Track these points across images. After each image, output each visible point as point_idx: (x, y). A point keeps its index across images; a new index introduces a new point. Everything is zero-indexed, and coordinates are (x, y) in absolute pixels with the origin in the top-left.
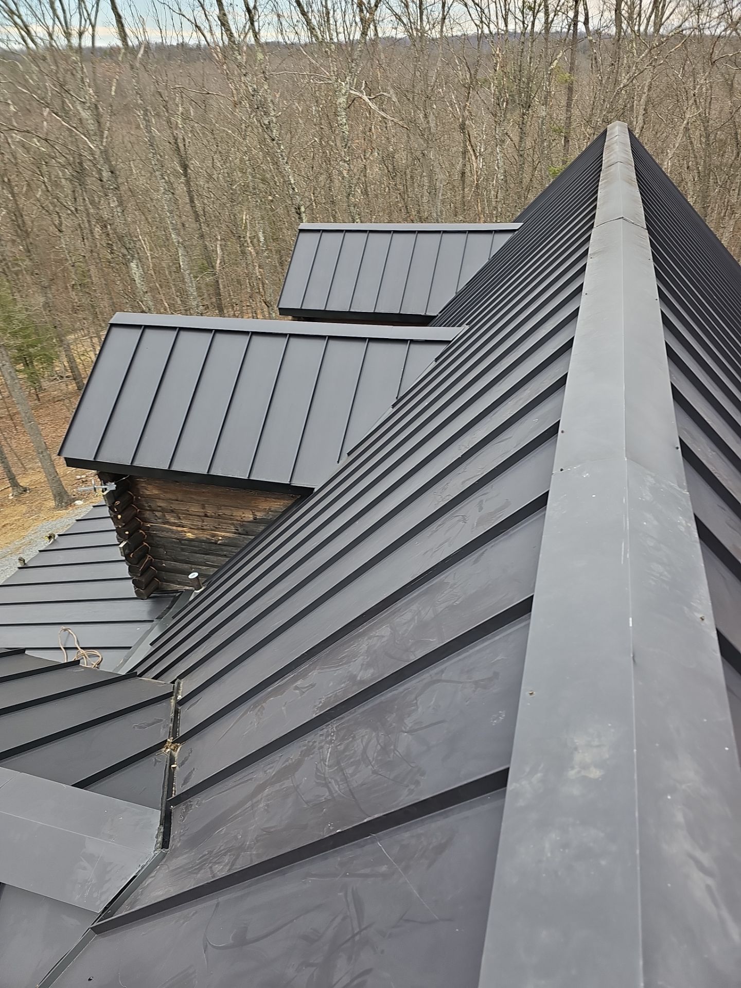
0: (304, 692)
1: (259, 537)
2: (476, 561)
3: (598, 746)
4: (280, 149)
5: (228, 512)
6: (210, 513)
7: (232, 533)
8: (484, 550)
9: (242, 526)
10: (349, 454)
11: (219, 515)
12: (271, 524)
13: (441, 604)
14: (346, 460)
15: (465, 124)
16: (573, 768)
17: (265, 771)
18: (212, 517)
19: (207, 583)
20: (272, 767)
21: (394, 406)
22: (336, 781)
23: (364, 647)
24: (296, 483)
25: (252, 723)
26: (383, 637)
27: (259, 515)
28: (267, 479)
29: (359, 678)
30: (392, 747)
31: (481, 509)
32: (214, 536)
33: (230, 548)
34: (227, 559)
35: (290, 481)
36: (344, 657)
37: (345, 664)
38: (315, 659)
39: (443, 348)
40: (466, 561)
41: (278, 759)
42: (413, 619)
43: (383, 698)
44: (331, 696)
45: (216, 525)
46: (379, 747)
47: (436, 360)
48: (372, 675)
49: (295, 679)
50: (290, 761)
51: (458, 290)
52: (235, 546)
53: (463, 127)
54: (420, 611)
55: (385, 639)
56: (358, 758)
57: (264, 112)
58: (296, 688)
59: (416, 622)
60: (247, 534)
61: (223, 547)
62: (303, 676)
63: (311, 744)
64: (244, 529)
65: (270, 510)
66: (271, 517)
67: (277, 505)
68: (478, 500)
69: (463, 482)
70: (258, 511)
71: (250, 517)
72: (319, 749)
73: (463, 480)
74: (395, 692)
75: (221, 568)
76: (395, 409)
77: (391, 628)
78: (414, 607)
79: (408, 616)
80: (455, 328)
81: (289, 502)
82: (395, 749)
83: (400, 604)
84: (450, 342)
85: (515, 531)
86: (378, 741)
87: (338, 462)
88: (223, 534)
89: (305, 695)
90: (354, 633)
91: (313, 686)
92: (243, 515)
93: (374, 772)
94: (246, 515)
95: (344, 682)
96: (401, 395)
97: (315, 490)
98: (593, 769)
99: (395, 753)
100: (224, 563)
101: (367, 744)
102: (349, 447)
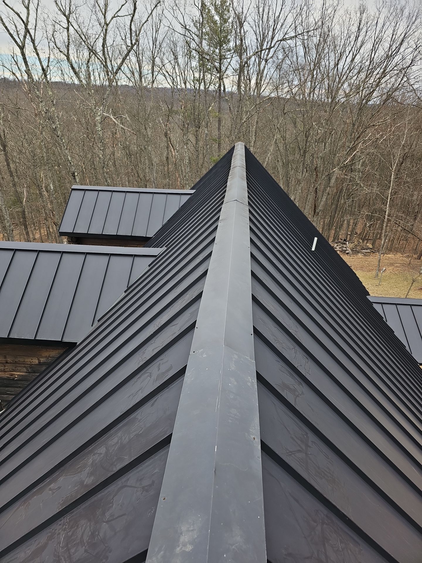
0: (54, 493)
1: (43, 374)
2: (152, 405)
3: (192, 530)
4: (62, 141)
5: (21, 360)
6: (9, 360)
7: (24, 372)
8: (157, 397)
9: (30, 368)
10: (99, 321)
11: (16, 362)
12: (51, 365)
13: (133, 432)
14: (96, 324)
15: (167, 133)
16: (179, 546)
17: (25, 552)
18: (11, 363)
19: (7, 406)
20: (30, 549)
21: (125, 292)
22: (64, 558)
23: (90, 461)
24: (66, 340)
25: (21, 515)
26: (101, 454)
27: (42, 360)
28: (47, 338)
29: (85, 483)
30: (97, 533)
31: (159, 369)
32: (12, 375)
33: (23, 382)
34: (21, 389)
35: (62, 339)
36: (79, 468)
37: (79, 472)
38: (62, 468)
39: (153, 259)
40: (148, 404)
41: (33, 542)
42: (117, 443)
43: (96, 498)
44: (69, 496)
45: (14, 368)
46: (90, 533)
47: (149, 266)
48: (93, 481)
49: (50, 483)
50: (40, 544)
51: (163, 224)
52: (26, 380)
53: (166, 135)
54: (122, 437)
55: (102, 456)
56: (78, 541)
57: (52, 121)
58: (50, 489)
59: (119, 444)
60: (34, 372)
61: (19, 382)
62: (54, 480)
63: (54, 531)
64: (32, 369)
65: (49, 356)
66: (50, 361)
67: (54, 353)
68: (158, 363)
69: (153, 350)
70: (41, 358)
71: (37, 362)
72: (58, 535)
73: (153, 348)
74: (103, 494)
75: (17, 395)
76: (126, 294)
77: (106, 448)
78: (119, 434)
79: (115, 440)
80: (159, 248)
81: (61, 351)
82: (98, 534)
83: (112, 431)
84: (157, 256)
85: (173, 386)
86: (90, 528)
87: (92, 326)
88: (18, 373)
89: (55, 494)
90: (86, 451)
91: (59, 488)
92: (32, 361)
93: (86, 551)
94: (34, 361)
95: (77, 486)
96: (130, 285)
97: (78, 344)
98: (188, 546)
99: (98, 537)
100: (19, 392)
101: (84, 531)
102: (98, 317)
